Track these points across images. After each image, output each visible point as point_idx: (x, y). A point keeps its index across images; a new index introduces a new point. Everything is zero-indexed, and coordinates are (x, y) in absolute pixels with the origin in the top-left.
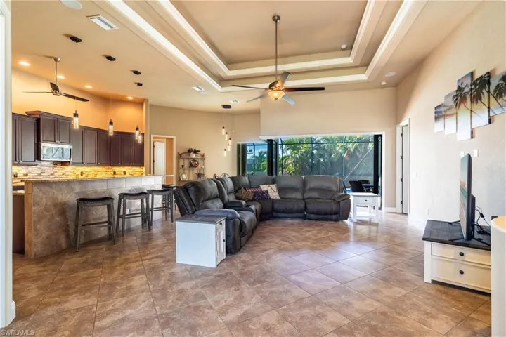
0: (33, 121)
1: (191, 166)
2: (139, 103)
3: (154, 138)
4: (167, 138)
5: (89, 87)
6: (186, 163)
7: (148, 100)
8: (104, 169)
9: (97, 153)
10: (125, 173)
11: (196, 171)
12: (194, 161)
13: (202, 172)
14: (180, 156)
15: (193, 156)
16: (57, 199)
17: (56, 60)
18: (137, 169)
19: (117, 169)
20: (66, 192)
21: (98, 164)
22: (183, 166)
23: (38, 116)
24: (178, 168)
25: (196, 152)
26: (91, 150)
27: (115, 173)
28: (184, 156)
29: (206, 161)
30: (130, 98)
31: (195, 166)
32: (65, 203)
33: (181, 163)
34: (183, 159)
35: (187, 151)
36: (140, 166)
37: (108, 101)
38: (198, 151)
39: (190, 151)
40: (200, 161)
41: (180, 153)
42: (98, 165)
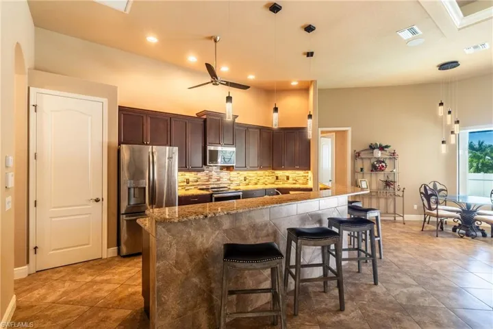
0: (201, 122)
1: (374, 168)
2: (304, 90)
3: (322, 132)
4: (337, 132)
5: (251, 77)
6: (367, 165)
7: (316, 81)
8: (267, 173)
9: (260, 156)
10: (288, 178)
11: (381, 176)
12: (380, 161)
13: (391, 178)
14: (357, 155)
15: (378, 154)
16: (194, 244)
17: (215, 41)
18: (301, 173)
19: (279, 173)
20: (209, 230)
21: (261, 167)
22: (362, 169)
23: (205, 117)
24: (354, 172)
25: (382, 148)
26: (254, 151)
27: (277, 178)
28: (362, 155)
29: (399, 162)
30: (294, 83)
31: (381, 169)
32: (207, 251)
33: (359, 164)
34: (362, 159)
35: (368, 147)
36: (305, 170)
37: (270, 92)
38: (387, 147)
39: (372, 147)
40: (387, 162)
41: (357, 151)
42: (260, 169)
